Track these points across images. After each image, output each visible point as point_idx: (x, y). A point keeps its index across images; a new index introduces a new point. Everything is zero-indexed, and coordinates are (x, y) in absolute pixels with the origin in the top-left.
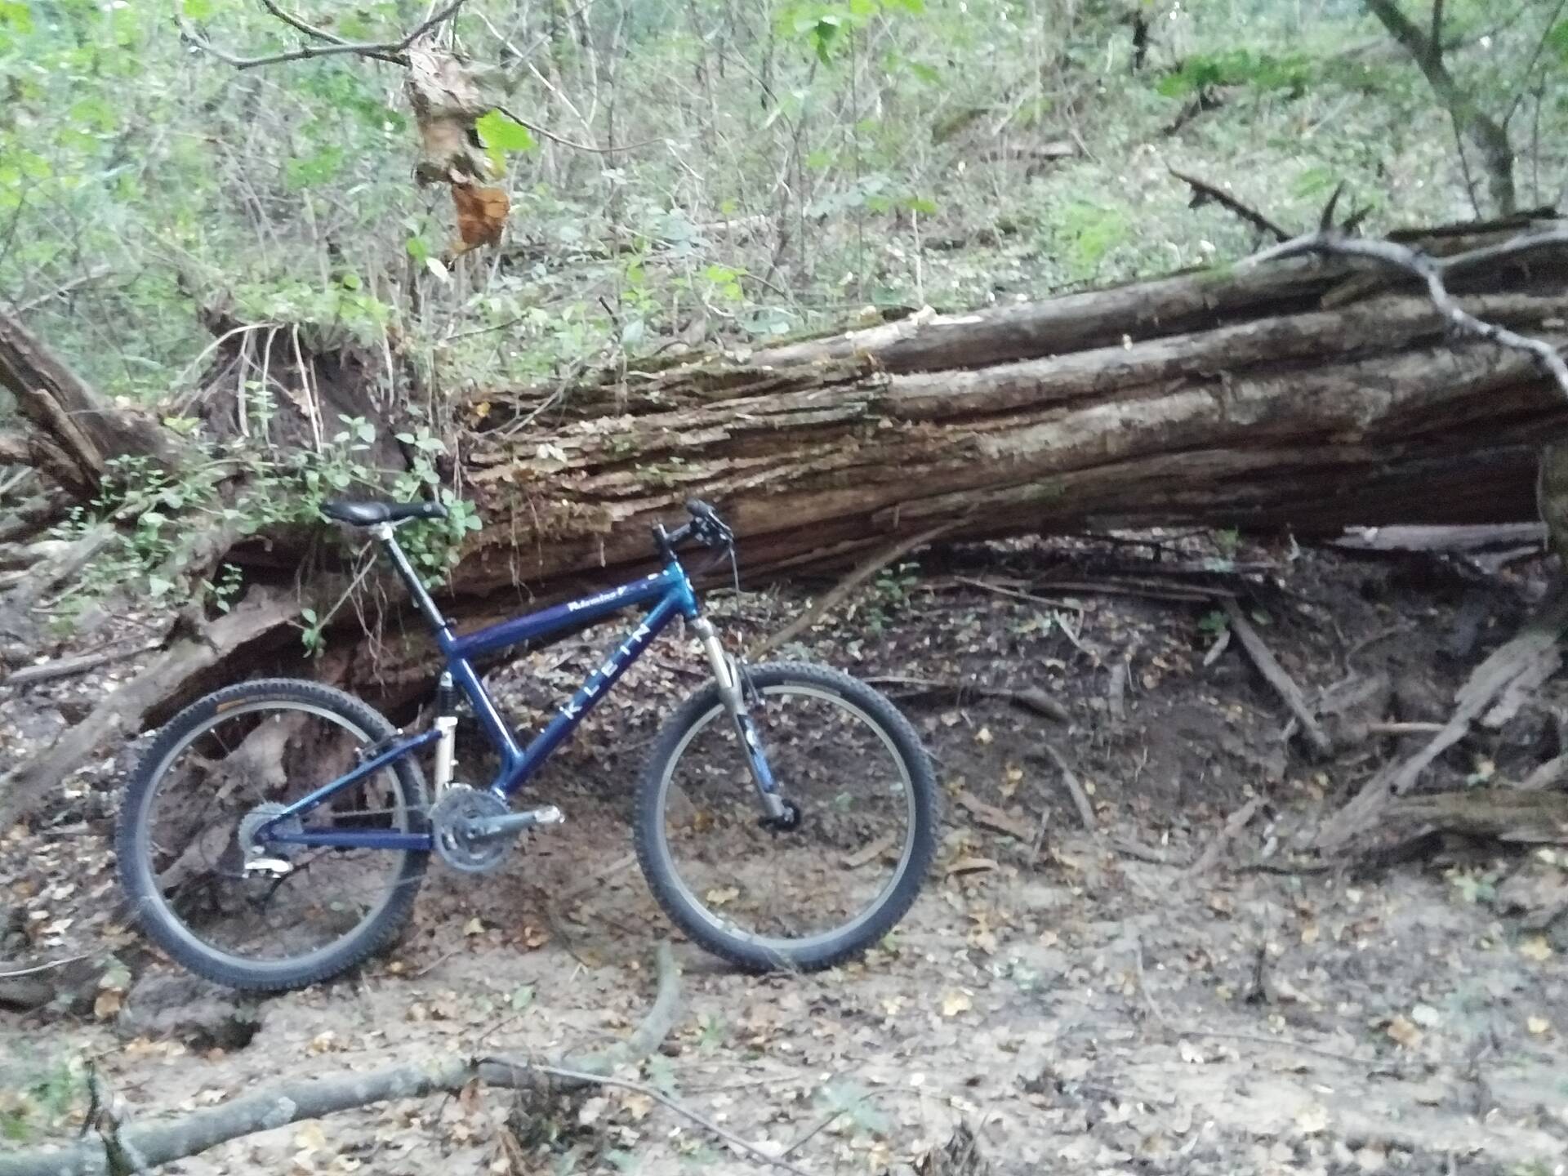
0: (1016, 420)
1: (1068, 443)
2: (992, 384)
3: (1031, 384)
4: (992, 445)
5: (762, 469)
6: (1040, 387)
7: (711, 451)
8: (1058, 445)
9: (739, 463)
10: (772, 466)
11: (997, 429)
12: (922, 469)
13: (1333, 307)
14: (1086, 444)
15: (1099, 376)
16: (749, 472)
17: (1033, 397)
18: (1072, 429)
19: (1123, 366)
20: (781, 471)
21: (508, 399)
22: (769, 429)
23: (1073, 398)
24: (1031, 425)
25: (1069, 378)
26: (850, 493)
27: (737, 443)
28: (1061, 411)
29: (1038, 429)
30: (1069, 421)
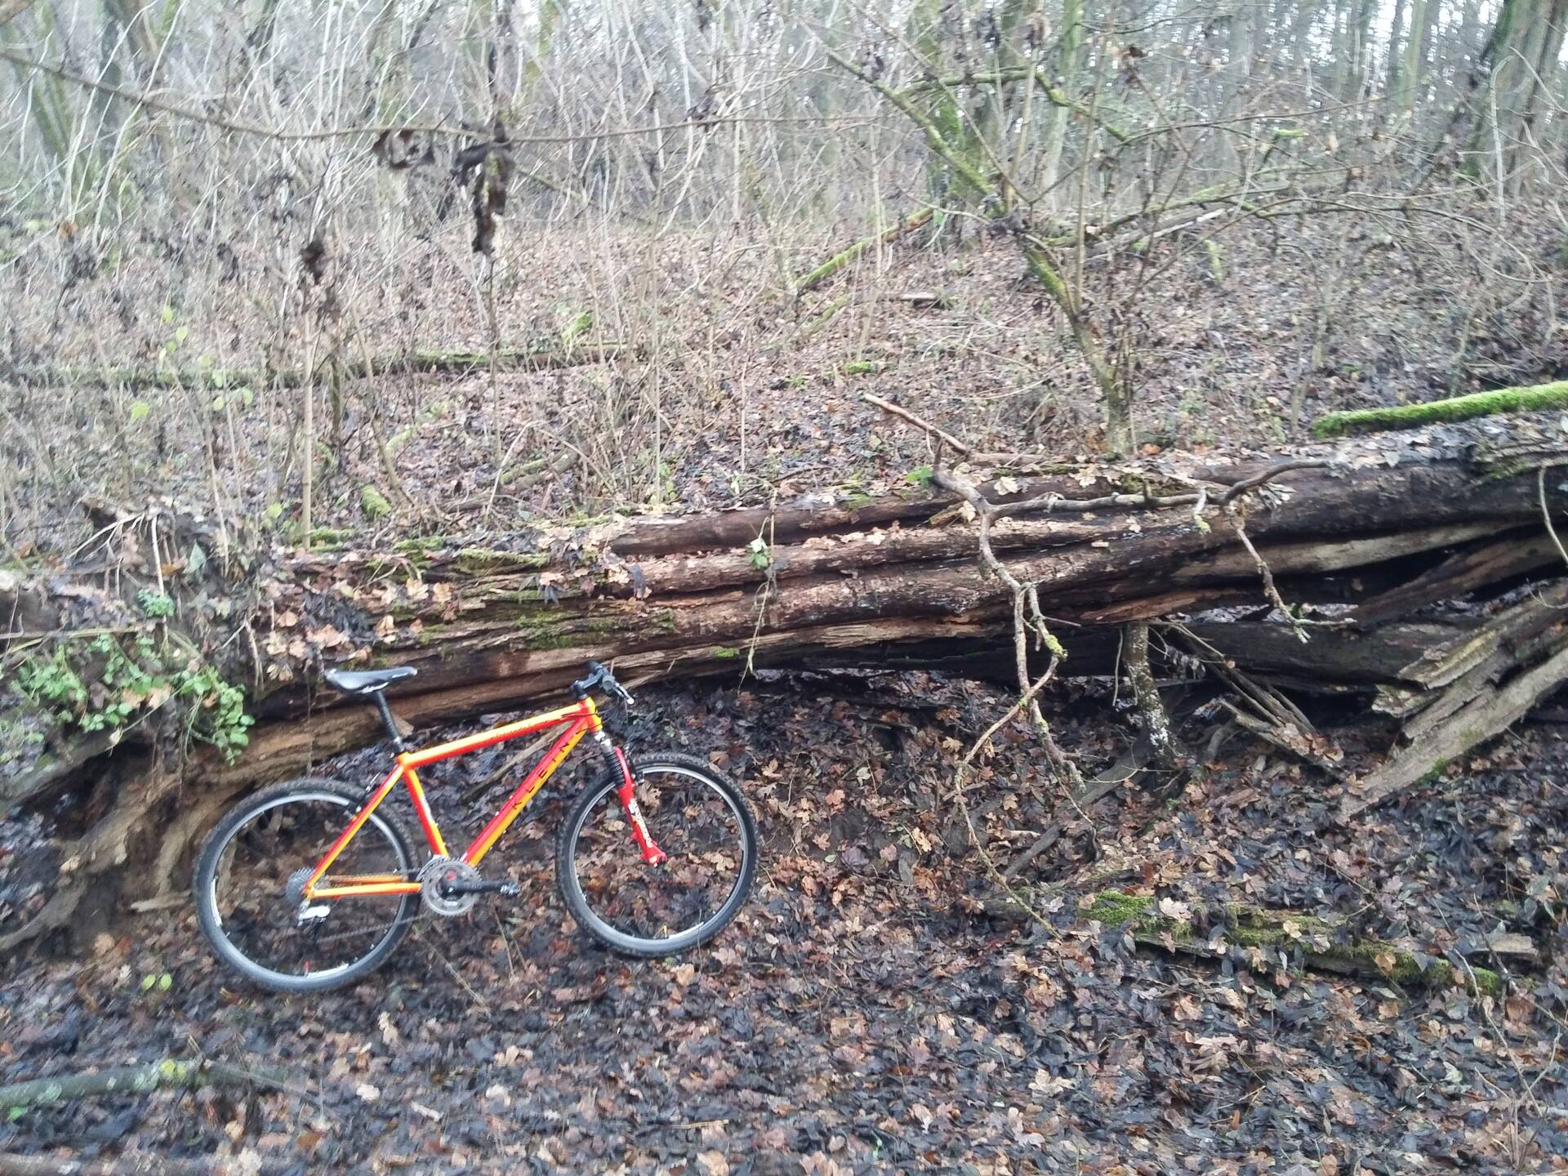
0: (703, 600)
2: (687, 573)
3: (716, 574)
4: (683, 617)
5: (508, 630)
6: (722, 576)
7: (472, 615)
8: (733, 620)
9: (490, 625)
11: (689, 606)
13: (941, 525)
16: (497, 632)
17: (717, 583)
18: (743, 609)
20: (521, 634)
21: (321, 569)
22: (513, 602)
23: (746, 584)
24: (715, 604)
26: (576, 650)
27: (493, 609)
28: (738, 594)
29: (720, 607)
30: (743, 602)
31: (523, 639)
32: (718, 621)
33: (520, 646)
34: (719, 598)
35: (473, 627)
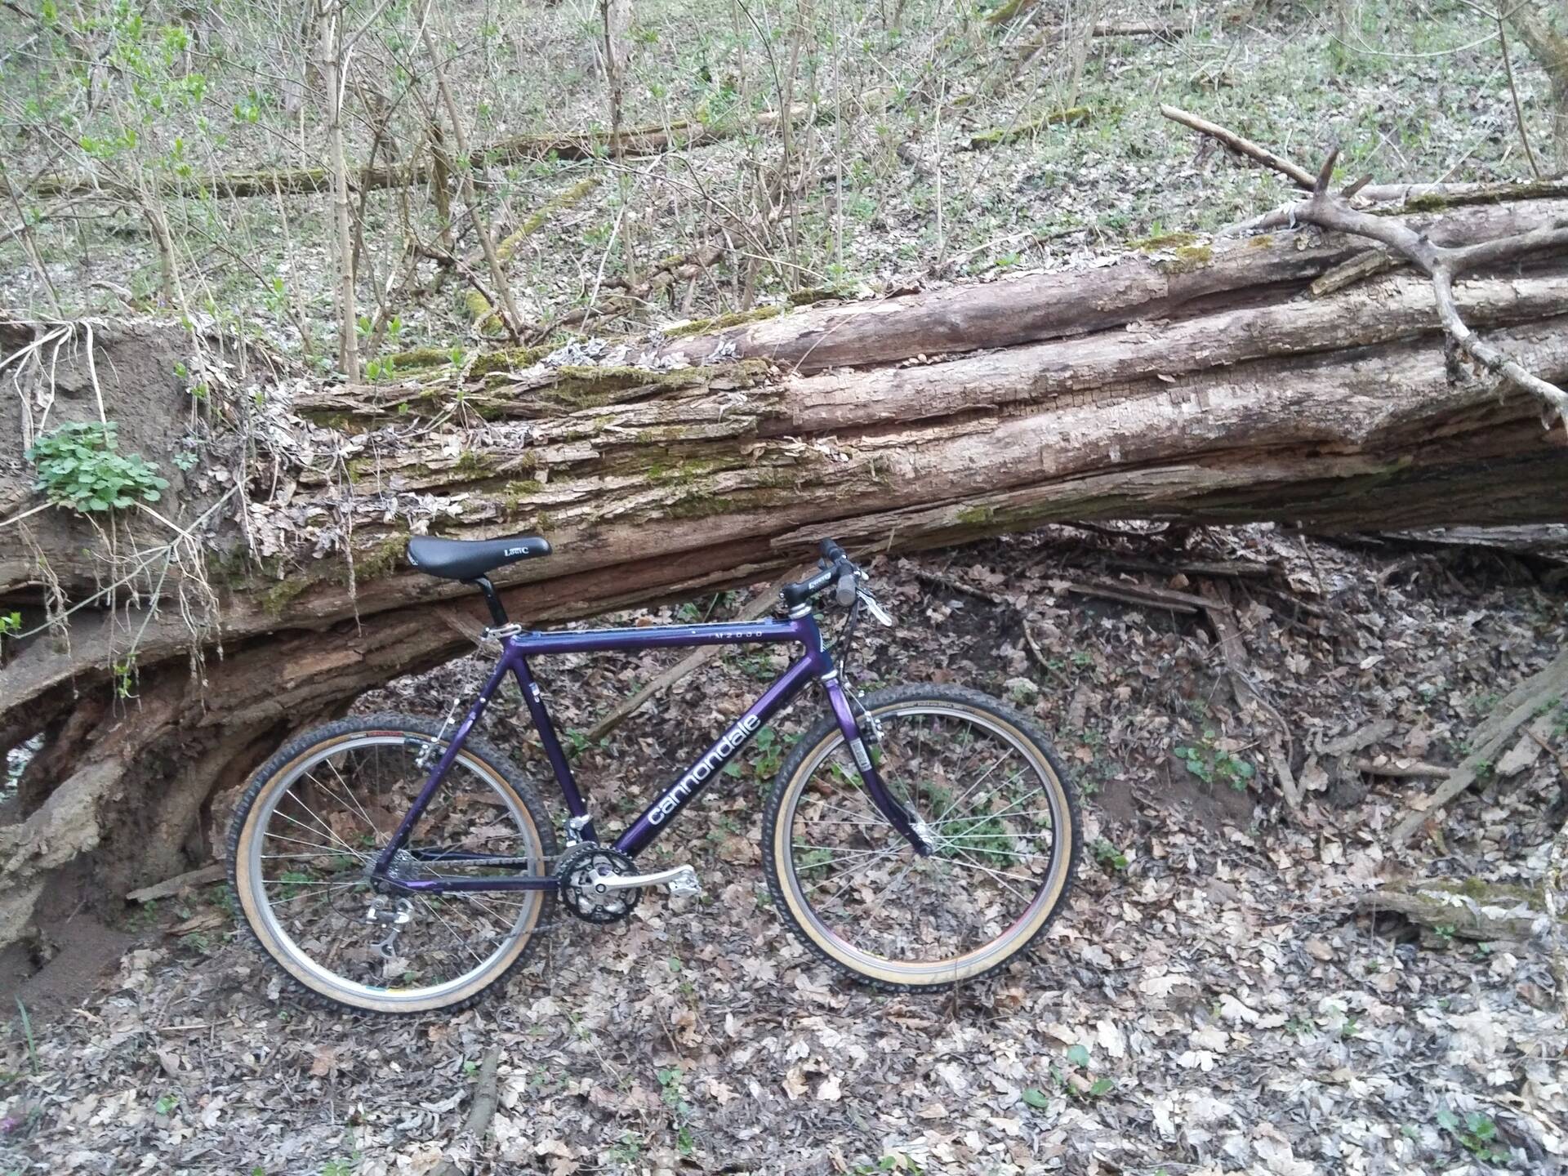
0: (935, 432)
1: (997, 460)
3: (955, 389)
4: (906, 463)
5: (633, 490)
7: (578, 469)
8: (984, 462)
9: (612, 482)
10: (647, 488)
11: (912, 443)
12: (822, 493)
14: (1019, 461)
15: (1036, 380)
16: (621, 494)
17: (959, 404)
18: (1002, 444)
19: (1065, 368)
20: (655, 495)
22: (640, 445)
23: (1005, 406)
24: (954, 438)
25: (997, 381)
26: (741, 518)
27: (607, 459)
29: (963, 442)
30: (999, 433)
31: (658, 504)
32: (958, 465)
33: (655, 514)
34: (961, 429)
35: (580, 486)
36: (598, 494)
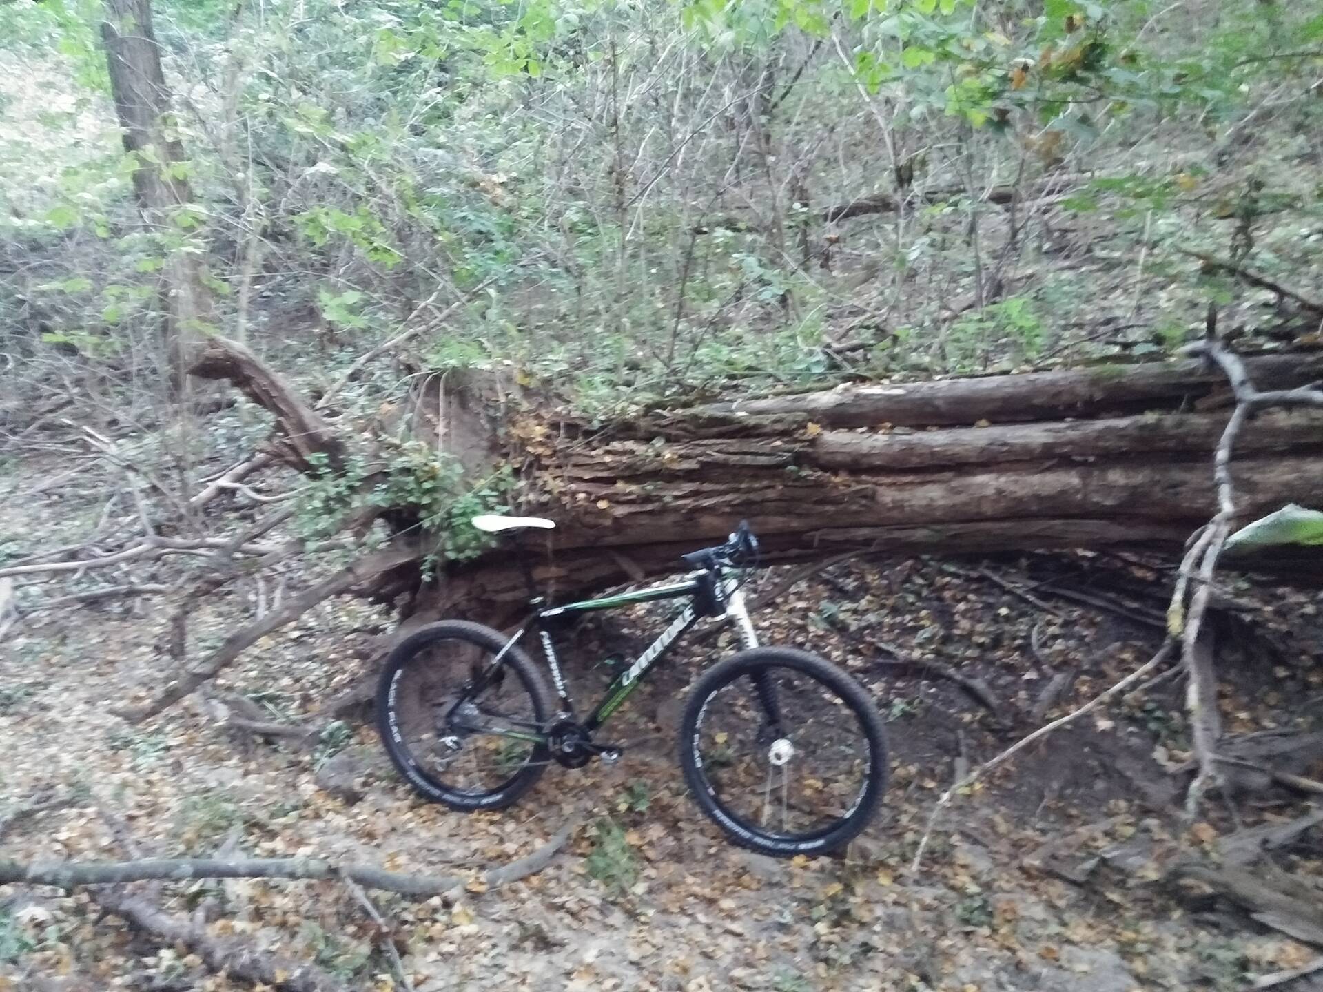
0: (910, 478)
1: (949, 502)
2: (896, 448)
3: (926, 451)
4: (888, 496)
5: (719, 493)
6: (933, 454)
7: (689, 476)
8: (941, 502)
9: (707, 487)
10: (725, 493)
11: (894, 484)
12: (830, 508)
14: (965, 504)
15: (983, 450)
16: (709, 495)
17: (928, 462)
18: (955, 491)
19: (1005, 444)
20: (729, 498)
22: (723, 465)
23: (959, 466)
24: (923, 483)
25: (958, 449)
26: (781, 519)
27: (705, 472)
28: (948, 475)
29: (928, 487)
30: (954, 484)
31: (728, 504)
32: (924, 502)
33: (727, 510)
34: (928, 478)
35: (688, 487)
36: (695, 494)
